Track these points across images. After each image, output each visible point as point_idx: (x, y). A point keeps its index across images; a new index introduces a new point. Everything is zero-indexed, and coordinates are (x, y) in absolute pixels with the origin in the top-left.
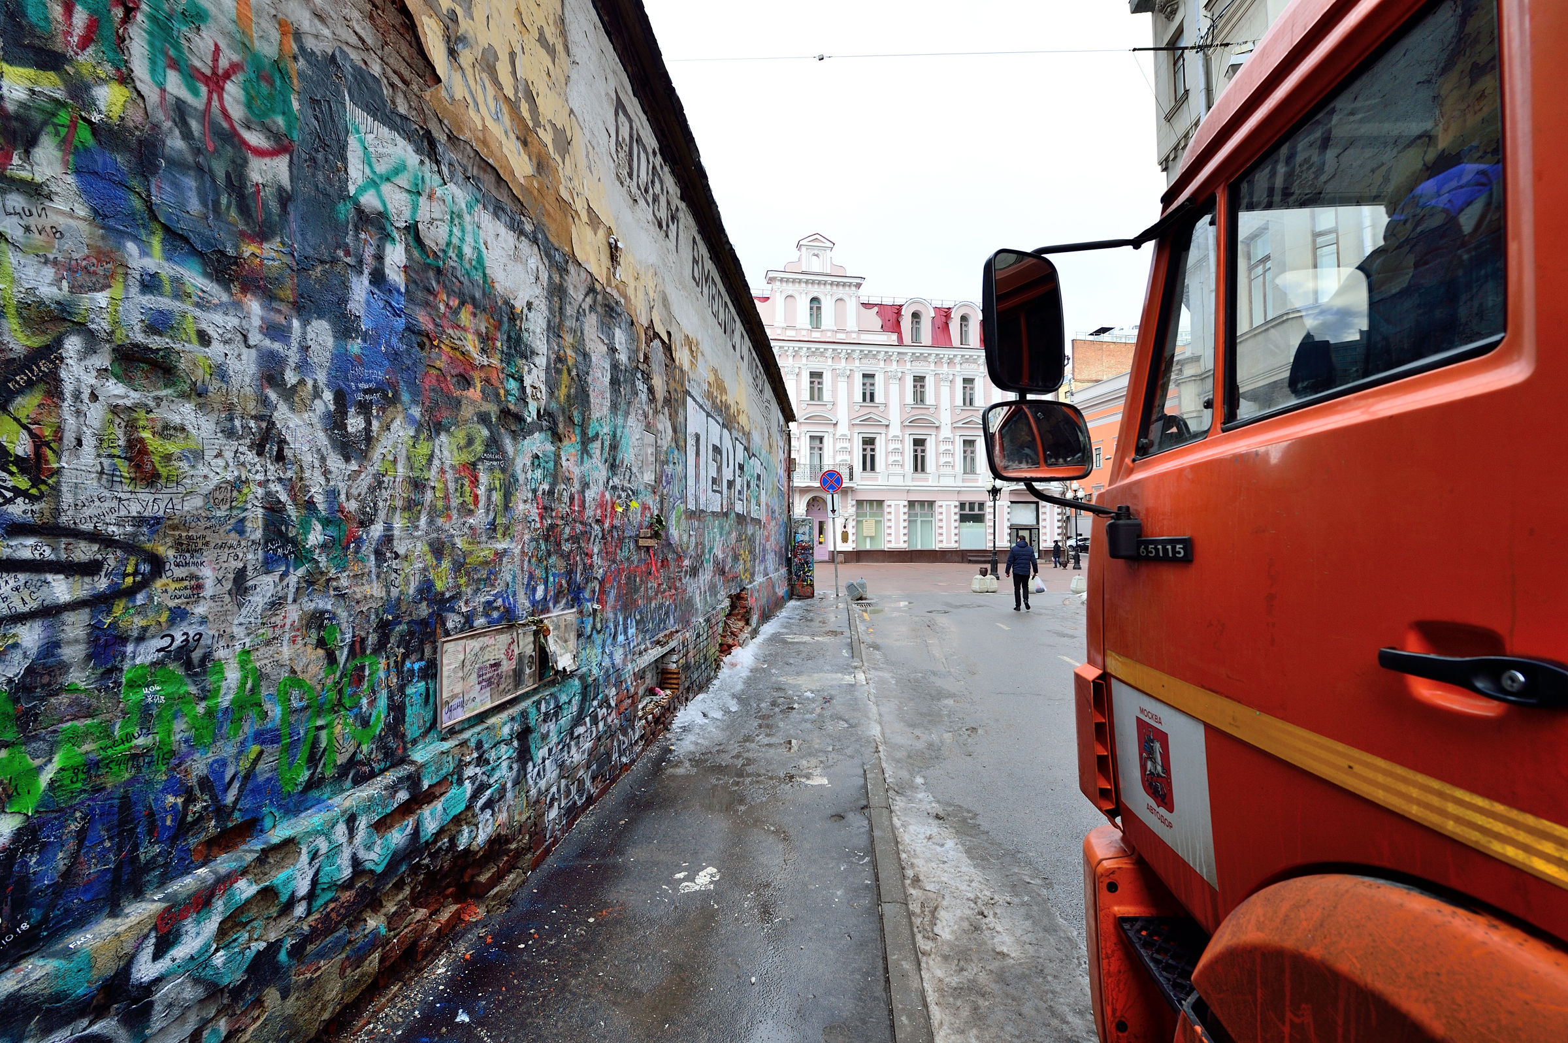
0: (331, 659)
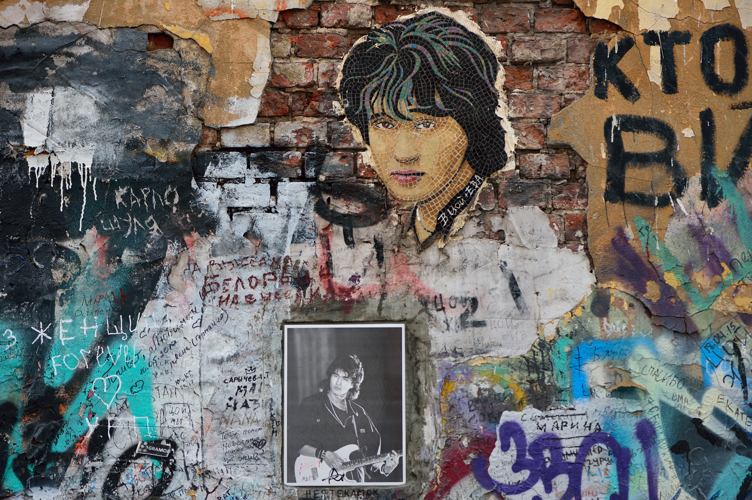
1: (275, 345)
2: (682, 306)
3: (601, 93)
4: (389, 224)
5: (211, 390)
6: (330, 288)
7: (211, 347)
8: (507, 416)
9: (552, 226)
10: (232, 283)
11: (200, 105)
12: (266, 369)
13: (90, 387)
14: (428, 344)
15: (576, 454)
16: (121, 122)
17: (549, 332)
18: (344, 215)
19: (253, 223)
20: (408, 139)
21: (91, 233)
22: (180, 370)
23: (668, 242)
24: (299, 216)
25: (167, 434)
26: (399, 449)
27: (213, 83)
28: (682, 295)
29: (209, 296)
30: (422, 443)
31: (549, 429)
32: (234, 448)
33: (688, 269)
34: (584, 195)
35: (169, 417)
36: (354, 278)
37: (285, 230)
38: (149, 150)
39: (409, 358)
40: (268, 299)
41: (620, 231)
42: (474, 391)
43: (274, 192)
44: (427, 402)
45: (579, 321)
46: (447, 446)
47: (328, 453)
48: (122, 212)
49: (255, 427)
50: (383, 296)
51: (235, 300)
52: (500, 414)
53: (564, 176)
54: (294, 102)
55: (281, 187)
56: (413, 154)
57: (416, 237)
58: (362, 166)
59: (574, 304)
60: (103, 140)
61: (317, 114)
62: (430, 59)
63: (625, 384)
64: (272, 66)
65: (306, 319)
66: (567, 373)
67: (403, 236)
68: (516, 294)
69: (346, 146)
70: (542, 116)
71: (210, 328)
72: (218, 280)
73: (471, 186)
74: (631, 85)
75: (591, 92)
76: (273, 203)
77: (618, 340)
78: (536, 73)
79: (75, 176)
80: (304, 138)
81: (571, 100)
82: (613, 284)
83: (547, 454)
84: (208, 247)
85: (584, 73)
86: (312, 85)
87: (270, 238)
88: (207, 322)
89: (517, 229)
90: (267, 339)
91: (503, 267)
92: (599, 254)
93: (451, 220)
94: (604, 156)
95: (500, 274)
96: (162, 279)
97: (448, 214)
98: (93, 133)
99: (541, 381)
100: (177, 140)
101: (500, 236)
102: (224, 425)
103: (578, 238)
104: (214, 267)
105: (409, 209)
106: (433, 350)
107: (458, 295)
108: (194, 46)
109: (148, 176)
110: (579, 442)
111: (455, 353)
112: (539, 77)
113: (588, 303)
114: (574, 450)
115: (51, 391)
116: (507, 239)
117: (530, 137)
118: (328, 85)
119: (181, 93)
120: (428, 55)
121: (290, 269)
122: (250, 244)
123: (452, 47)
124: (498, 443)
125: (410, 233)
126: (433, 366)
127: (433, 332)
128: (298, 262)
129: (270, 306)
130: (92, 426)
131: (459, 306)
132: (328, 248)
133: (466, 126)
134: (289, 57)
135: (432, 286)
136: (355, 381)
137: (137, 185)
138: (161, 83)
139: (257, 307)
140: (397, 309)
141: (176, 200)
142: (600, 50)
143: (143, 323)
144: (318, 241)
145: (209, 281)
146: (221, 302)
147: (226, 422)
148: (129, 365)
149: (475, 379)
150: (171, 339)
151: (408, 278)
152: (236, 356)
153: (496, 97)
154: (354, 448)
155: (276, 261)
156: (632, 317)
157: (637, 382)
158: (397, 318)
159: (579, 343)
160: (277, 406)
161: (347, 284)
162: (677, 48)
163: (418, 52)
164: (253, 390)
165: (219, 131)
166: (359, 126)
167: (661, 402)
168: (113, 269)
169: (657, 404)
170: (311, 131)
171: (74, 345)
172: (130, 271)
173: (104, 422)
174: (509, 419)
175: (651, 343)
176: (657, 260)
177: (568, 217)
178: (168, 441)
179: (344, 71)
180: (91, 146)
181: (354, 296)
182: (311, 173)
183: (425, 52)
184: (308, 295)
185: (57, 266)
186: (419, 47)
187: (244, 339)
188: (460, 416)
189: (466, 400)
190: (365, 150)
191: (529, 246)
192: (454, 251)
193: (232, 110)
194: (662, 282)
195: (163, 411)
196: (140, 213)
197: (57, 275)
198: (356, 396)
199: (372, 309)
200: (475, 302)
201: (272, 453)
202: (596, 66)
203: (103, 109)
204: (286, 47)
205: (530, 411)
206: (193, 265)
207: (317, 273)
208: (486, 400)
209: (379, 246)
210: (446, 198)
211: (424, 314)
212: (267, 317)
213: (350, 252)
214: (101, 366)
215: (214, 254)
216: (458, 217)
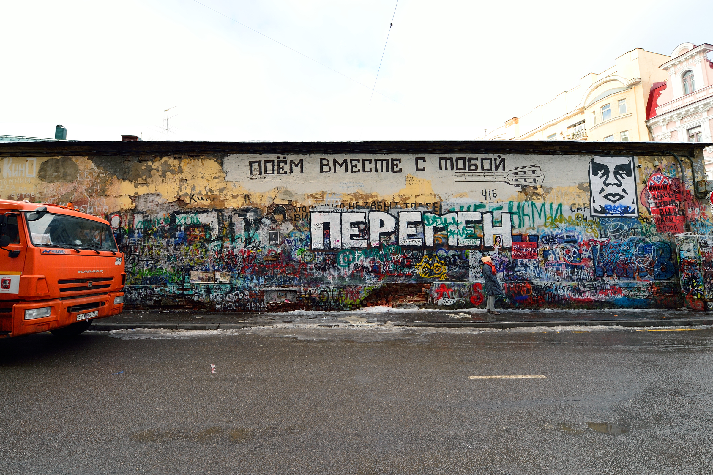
0: (174, 271)
4: (277, 223)
5: (263, 237)
9: (290, 223)
14: (280, 233)
17: (290, 231)
18: (274, 222)
19: (266, 223)
21: (253, 225)
22: (261, 235)
23: (299, 224)
24: (270, 223)
26: (278, 241)
27: (263, 212)
29: (263, 229)
41: (296, 223)
43: (268, 221)
48: (256, 223)
49: (267, 240)
52: (286, 238)
53: (291, 219)
54: (269, 213)
56: (279, 217)
57: (279, 224)
58: (275, 218)
59: (292, 229)
66: (291, 235)
68: (287, 228)
73: (284, 220)
74: (297, 211)
77: (295, 232)
78: (289, 211)
79: (252, 220)
81: (292, 213)
82: (295, 228)
90: (268, 233)
92: (294, 225)
94: (294, 217)
96: (259, 228)
100: (260, 217)
102: (264, 240)
105: (279, 222)
108: (261, 209)
115: (250, 237)
117: (288, 216)
118: (272, 212)
123: (282, 209)
131: (283, 230)
132: (272, 225)
133: (283, 215)
135: (281, 228)
137: (257, 220)
138: (258, 212)
139: (267, 230)
140: (278, 230)
141: (260, 222)
142: (294, 209)
143: (258, 232)
148: (257, 235)
149: (284, 235)
152: (265, 234)
153: (286, 213)
155: (268, 226)
157: (297, 235)
162: (300, 208)
163: (279, 209)
164: (266, 237)
165: (263, 216)
166: (275, 215)
167: (299, 237)
168: (255, 227)
170: (271, 216)
171: (252, 233)
173: (255, 240)
175: (298, 232)
178: (260, 241)
180: (253, 217)
181: (274, 229)
182: (271, 219)
184: (271, 229)
185: (251, 227)
191: (288, 225)
192: (282, 225)
194: (299, 227)
195: (259, 238)
198: (275, 237)
203: (254, 214)
204: (269, 209)
214: (254, 235)
215: (263, 226)
216: (283, 222)
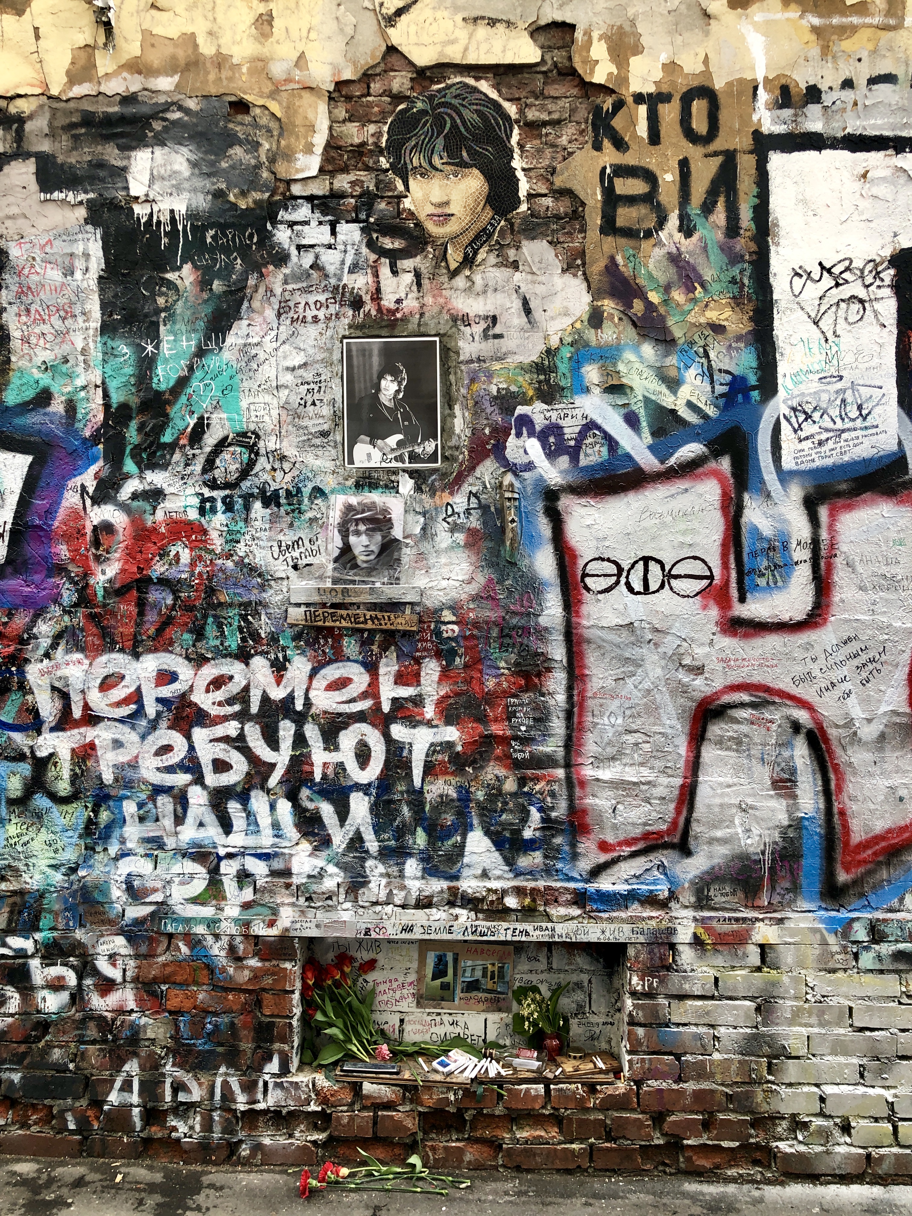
1: (336, 356)
2: (662, 319)
3: (598, 147)
4: (426, 257)
5: (286, 392)
6: (379, 310)
7: (285, 358)
8: (521, 410)
9: (556, 256)
10: (301, 306)
11: (272, 160)
12: (329, 375)
13: (190, 391)
14: (458, 353)
15: (576, 439)
16: (209, 175)
17: (554, 342)
18: (390, 250)
19: (317, 257)
20: (440, 187)
21: (187, 268)
22: (260, 377)
23: (651, 266)
24: (353, 251)
25: (252, 427)
26: (435, 438)
27: (283, 143)
28: (662, 310)
29: (283, 317)
30: (454, 433)
31: (553, 420)
32: (306, 438)
33: (667, 289)
34: (583, 230)
35: (253, 414)
36: (399, 301)
37: (343, 263)
38: (232, 198)
39: (443, 365)
40: (330, 319)
41: (612, 259)
42: (494, 390)
43: (334, 233)
44: (457, 399)
45: (578, 332)
46: (473, 434)
47: (379, 441)
48: (212, 250)
49: (321, 421)
50: (422, 315)
51: (304, 320)
52: (515, 408)
53: (566, 214)
54: (348, 159)
55: (339, 228)
56: (445, 199)
57: (447, 267)
58: (404, 210)
59: (575, 319)
60: (195, 190)
61: (367, 168)
62: (458, 121)
63: (615, 382)
64: (331, 128)
65: (360, 334)
66: (568, 375)
67: (437, 266)
68: (527, 310)
69: (390, 194)
70: (549, 166)
71: (284, 342)
72: (289, 303)
73: (492, 225)
74: (622, 139)
75: (589, 145)
76: (333, 241)
77: (609, 347)
78: (544, 131)
79: (173, 220)
80: (357, 188)
81: (573, 153)
82: (606, 302)
83: (552, 439)
84: (281, 276)
85: (583, 131)
86: (363, 144)
87: (331, 269)
88: (282, 337)
89: (529, 259)
90: (330, 351)
91: (517, 290)
92: (595, 278)
93: (476, 253)
94: (599, 197)
95: (515, 296)
96: (246, 304)
97: (473, 248)
98: (186, 185)
99: (547, 381)
100: (255, 191)
101: (515, 265)
102: (297, 420)
103: (578, 266)
104: (287, 293)
105: (442, 245)
106: (462, 358)
107: (481, 313)
108: (267, 112)
109: (232, 220)
110: (577, 429)
111: (479, 360)
112: (547, 135)
113: (585, 318)
114: (574, 436)
115: (159, 394)
116: (521, 267)
117: (539, 184)
118: (376, 144)
119: (257, 151)
120: (457, 118)
121: (347, 294)
122: (314, 274)
123: (476, 111)
124: (513, 432)
125: (443, 264)
126: (462, 371)
127: (461, 344)
128: (353, 288)
129: (331, 324)
130: (192, 422)
131: (482, 322)
132: (377, 276)
133: (488, 176)
134: (344, 121)
135: (460, 306)
136: (400, 384)
137: (222, 227)
138: (240, 143)
139: (321, 325)
140: (432, 325)
141: (255, 240)
142: (597, 110)
143: (231, 339)
144: (369, 271)
145: (283, 305)
146: (292, 322)
147: (299, 417)
148: (220, 373)
149: (495, 381)
150: (254, 352)
151: (442, 300)
152: (305, 364)
153: (512, 151)
154: (400, 437)
155: (336, 288)
156: (621, 328)
157: (625, 381)
158: (433, 333)
159: (578, 349)
160: (339, 404)
161: (392, 306)
162: (660, 106)
163: (449, 115)
164: (319, 391)
165: (289, 182)
166: (401, 177)
167: (644, 397)
168: (205, 296)
169: (641, 398)
170: (363, 182)
171: (177, 357)
172: (219, 297)
173: (201, 418)
174: (522, 412)
175: (636, 348)
176: (641, 281)
177: (570, 249)
178: (253, 433)
179: (388, 132)
180: (186, 195)
181: (399, 315)
182: (363, 216)
183: (454, 115)
184: (362, 315)
185: (162, 294)
186: (449, 111)
187: (311, 351)
188: (483, 410)
189: (488, 398)
190: (406, 197)
191: (538, 273)
192: (478, 278)
193: (299, 164)
194: (645, 299)
195: (248, 409)
196: (226, 250)
197: (161, 301)
198: (401, 395)
199: (412, 326)
200: (494, 319)
201: (335, 442)
202: (593, 124)
203: (194, 165)
204: (341, 113)
205: (539, 406)
206: (270, 291)
207: (369, 297)
208: (503, 397)
209: (418, 275)
210: (471, 234)
211: (454, 329)
212: (329, 333)
213: (395, 279)
214: (198, 374)
215: (286, 282)
216: (481, 250)
